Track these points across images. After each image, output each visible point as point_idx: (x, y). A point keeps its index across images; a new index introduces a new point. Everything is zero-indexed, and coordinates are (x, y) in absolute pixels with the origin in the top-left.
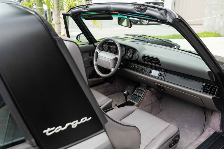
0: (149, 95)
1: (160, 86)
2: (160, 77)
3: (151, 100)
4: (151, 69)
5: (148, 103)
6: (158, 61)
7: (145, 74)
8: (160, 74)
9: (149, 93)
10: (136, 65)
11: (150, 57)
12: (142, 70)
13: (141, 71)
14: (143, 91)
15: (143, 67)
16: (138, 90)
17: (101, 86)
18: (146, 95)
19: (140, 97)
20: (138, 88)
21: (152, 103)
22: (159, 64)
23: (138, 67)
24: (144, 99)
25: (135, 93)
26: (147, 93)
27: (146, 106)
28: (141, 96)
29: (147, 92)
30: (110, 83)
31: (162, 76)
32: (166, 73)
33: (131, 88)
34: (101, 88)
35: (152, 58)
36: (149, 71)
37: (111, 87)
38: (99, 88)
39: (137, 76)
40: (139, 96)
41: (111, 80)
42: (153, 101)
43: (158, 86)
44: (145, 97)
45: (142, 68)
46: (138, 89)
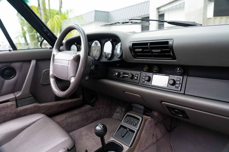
0: (151, 127)
1: (173, 109)
2: (173, 88)
3: (155, 136)
4: (150, 74)
5: (150, 142)
6: (167, 47)
7: (140, 84)
8: (172, 82)
9: (150, 122)
10: (122, 71)
11: (147, 44)
12: (132, 77)
13: (130, 80)
14: (139, 119)
15: (134, 72)
16: (128, 118)
17: (76, 112)
18: (145, 128)
19: (133, 132)
20: (128, 113)
21: (157, 140)
22: (169, 56)
23: (124, 73)
24: (142, 135)
25: (123, 123)
26: (147, 122)
27: (146, 149)
28: (136, 131)
29: (146, 120)
30: (91, 106)
31: (177, 85)
32: (185, 77)
33: (122, 110)
34: (76, 114)
35: (151, 44)
36: (147, 78)
37: (93, 112)
38: (73, 114)
39: (124, 90)
40: (130, 130)
41: (92, 102)
42: (159, 135)
43: (169, 107)
44: (143, 132)
45: (132, 75)
46: (128, 116)
